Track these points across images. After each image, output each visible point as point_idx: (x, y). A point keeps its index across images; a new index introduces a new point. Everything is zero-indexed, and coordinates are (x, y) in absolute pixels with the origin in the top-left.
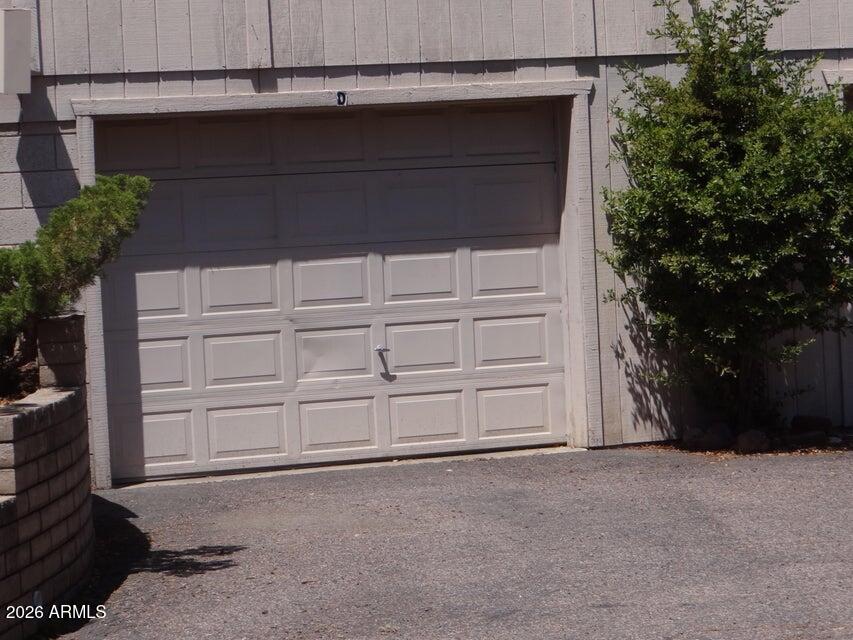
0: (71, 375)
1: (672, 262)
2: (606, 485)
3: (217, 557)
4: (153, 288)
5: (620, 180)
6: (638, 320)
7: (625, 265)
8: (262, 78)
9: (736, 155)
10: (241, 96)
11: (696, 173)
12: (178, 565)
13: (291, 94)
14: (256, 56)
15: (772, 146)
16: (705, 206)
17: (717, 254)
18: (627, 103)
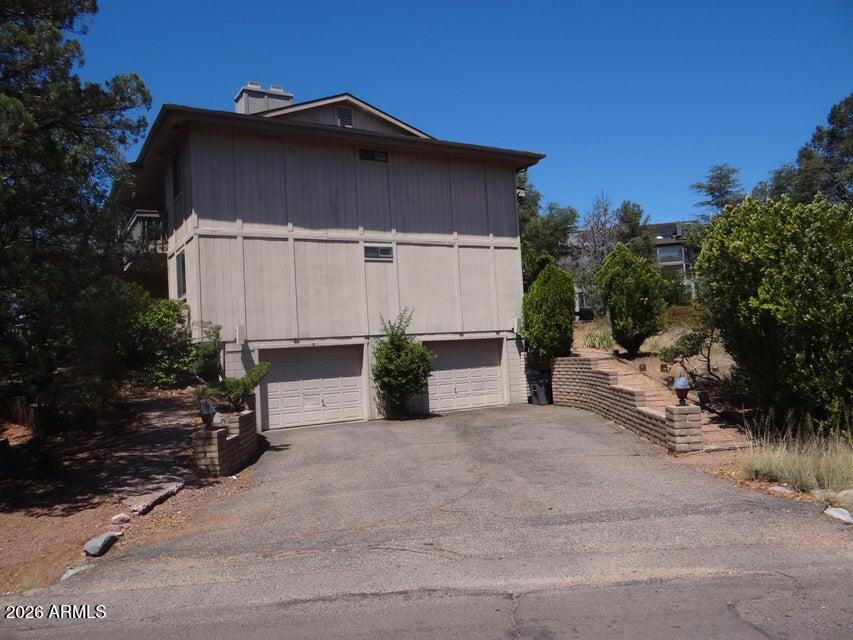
0: (252, 407)
1: (385, 379)
2: (373, 429)
3: (285, 447)
4: (271, 387)
5: (374, 362)
6: (379, 392)
7: (376, 380)
8: (296, 340)
9: (399, 356)
10: (292, 344)
11: (391, 360)
12: (276, 449)
13: (303, 344)
14: (294, 335)
15: (407, 354)
16: (393, 367)
17: (395, 378)
18: (376, 345)
